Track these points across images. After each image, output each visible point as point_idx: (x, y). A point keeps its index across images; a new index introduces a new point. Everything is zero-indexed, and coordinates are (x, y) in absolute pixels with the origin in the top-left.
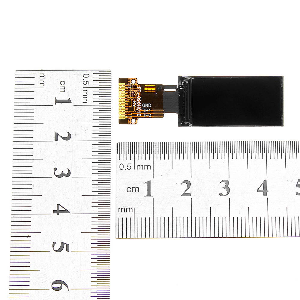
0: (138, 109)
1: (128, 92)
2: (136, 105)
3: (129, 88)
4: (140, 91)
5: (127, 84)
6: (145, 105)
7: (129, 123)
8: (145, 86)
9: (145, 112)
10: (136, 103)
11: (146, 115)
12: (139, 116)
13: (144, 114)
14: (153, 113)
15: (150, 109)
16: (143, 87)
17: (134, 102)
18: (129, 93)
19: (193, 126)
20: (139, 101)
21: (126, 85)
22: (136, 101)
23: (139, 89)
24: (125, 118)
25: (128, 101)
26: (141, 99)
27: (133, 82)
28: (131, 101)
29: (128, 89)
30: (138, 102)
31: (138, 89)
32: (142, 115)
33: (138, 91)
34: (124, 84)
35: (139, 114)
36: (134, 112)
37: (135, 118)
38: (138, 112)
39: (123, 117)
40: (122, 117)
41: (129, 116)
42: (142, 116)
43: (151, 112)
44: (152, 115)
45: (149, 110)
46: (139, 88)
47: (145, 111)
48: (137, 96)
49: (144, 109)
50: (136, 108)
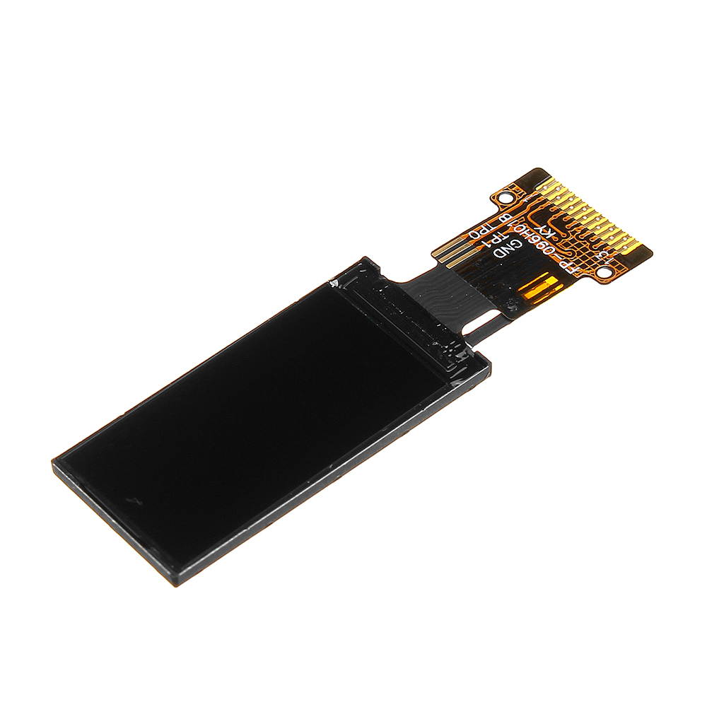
0: (522, 227)
1: (592, 244)
2: (538, 231)
3: (600, 254)
4: (564, 266)
5: (619, 257)
6: (513, 247)
7: (512, 187)
8: (562, 286)
9: (495, 232)
10: (545, 236)
11: (485, 229)
12: (503, 217)
13: (493, 229)
14: (471, 243)
15: (489, 246)
16: (567, 280)
17: (550, 235)
18: (590, 242)
19: (327, 285)
20: (541, 243)
21: (615, 253)
22: (550, 240)
23: (572, 268)
24: (537, 189)
25: (571, 225)
26: (541, 251)
27: (604, 273)
28: (565, 231)
29: (601, 249)
30: (541, 240)
31: (573, 266)
32: (498, 222)
33: (568, 262)
34: (624, 253)
35: (507, 219)
36: (525, 215)
37: (511, 205)
38: (517, 222)
39: (544, 190)
40: (548, 186)
41: (530, 201)
42: (493, 221)
43: (479, 243)
44: (469, 239)
45: (491, 243)
46: (574, 270)
47: (497, 235)
48: (560, 251)
49: (505, 238)
50: (532, 226)
